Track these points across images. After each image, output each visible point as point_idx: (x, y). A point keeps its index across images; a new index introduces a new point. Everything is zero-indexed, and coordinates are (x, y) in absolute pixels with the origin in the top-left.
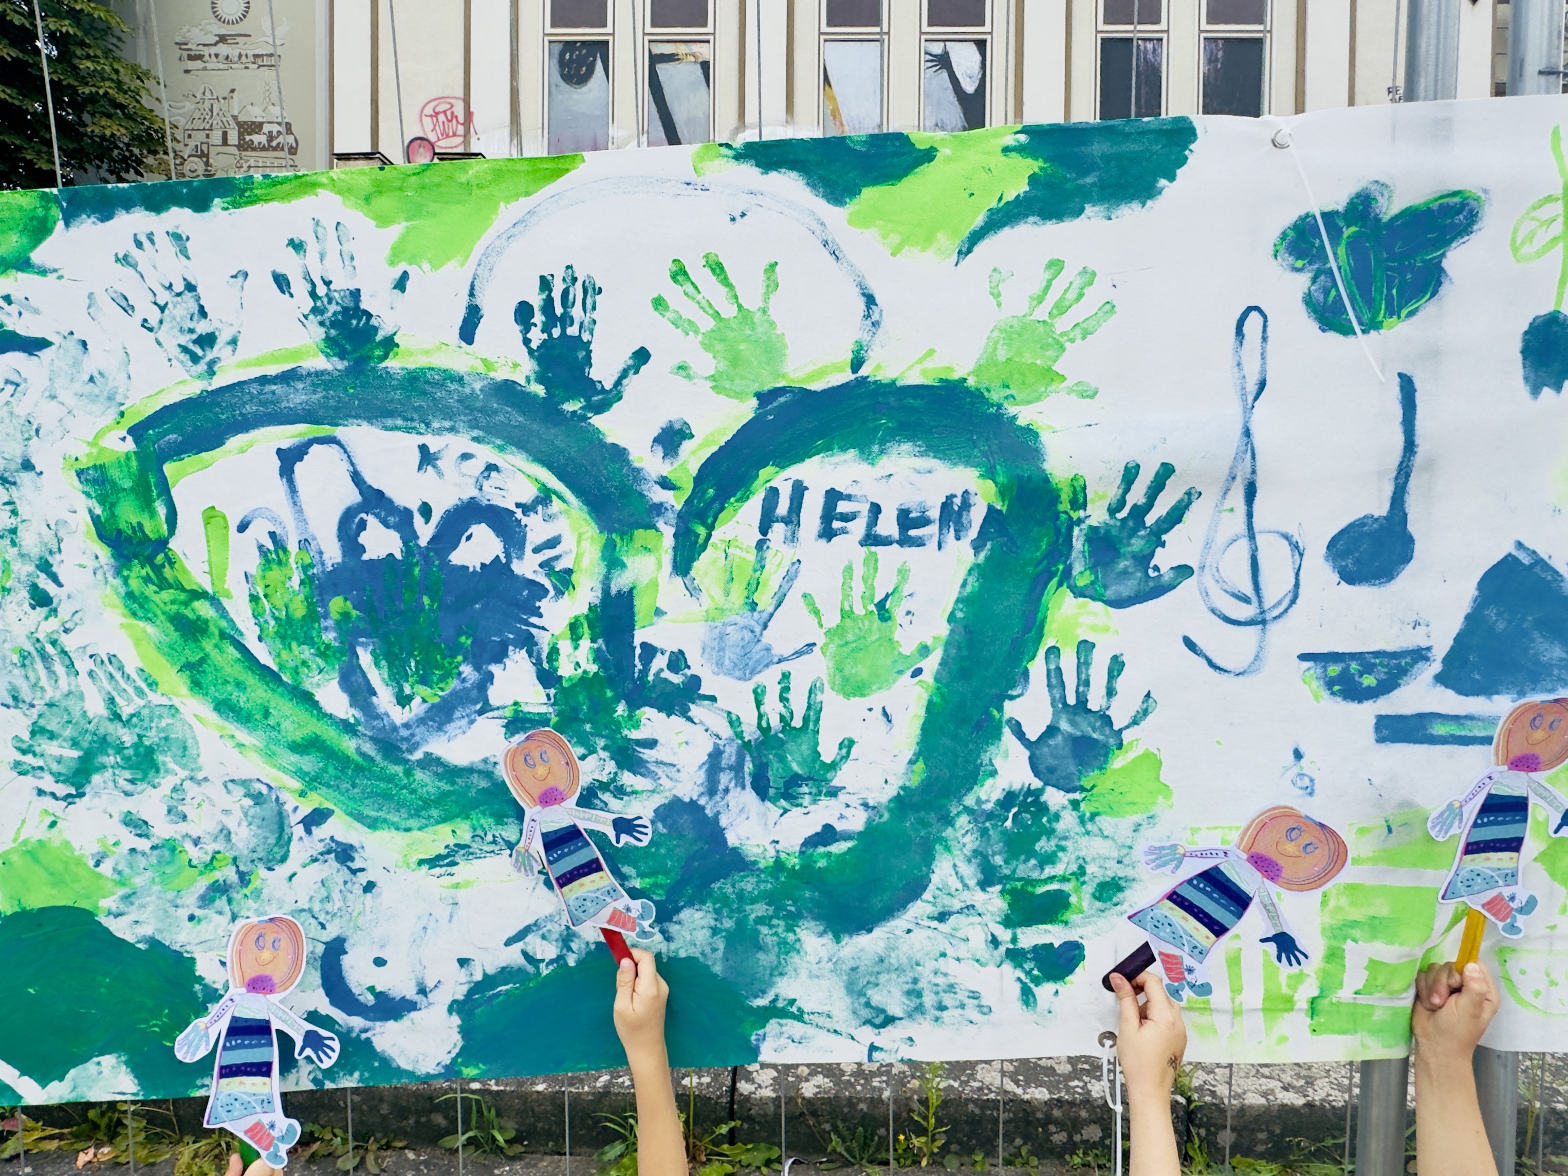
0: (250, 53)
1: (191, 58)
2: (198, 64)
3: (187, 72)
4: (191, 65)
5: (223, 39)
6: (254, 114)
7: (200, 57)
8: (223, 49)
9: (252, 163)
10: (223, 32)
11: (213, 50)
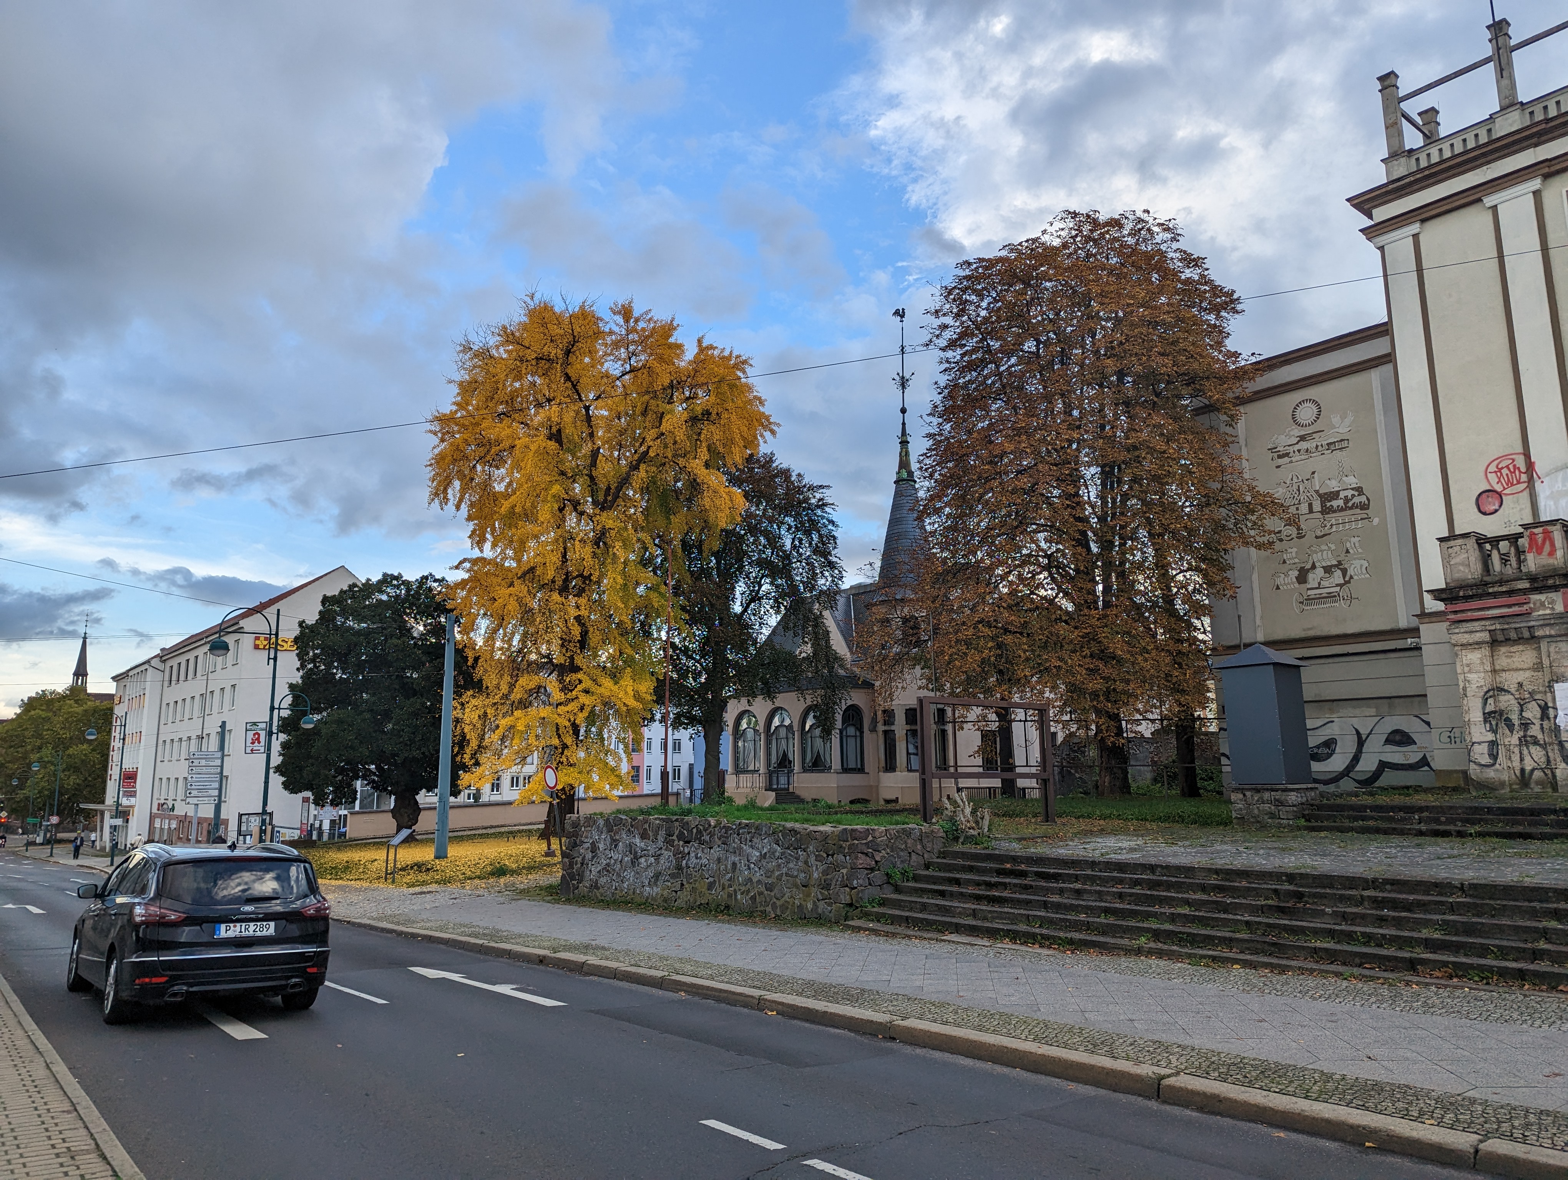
0: (1324, 443)
1: (1280, 457)
2: (1286, 460)
3: (1278, 467)
4: (1281, 461)
5: (1302, 438)
6: (1333, 485)
7: (1287, 455)
8: (1304, 445)
9: (1333, 521)
10: (1303, 433)
11: (1296, 447)
